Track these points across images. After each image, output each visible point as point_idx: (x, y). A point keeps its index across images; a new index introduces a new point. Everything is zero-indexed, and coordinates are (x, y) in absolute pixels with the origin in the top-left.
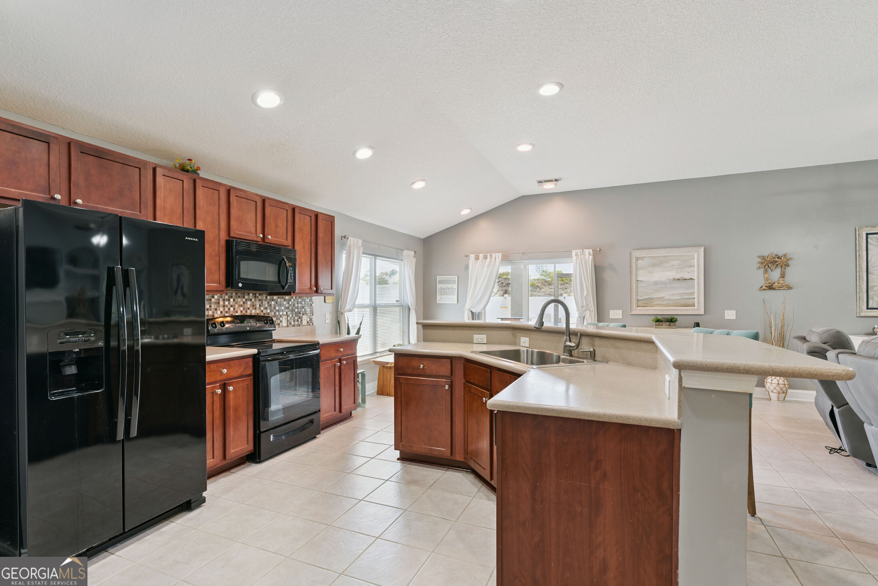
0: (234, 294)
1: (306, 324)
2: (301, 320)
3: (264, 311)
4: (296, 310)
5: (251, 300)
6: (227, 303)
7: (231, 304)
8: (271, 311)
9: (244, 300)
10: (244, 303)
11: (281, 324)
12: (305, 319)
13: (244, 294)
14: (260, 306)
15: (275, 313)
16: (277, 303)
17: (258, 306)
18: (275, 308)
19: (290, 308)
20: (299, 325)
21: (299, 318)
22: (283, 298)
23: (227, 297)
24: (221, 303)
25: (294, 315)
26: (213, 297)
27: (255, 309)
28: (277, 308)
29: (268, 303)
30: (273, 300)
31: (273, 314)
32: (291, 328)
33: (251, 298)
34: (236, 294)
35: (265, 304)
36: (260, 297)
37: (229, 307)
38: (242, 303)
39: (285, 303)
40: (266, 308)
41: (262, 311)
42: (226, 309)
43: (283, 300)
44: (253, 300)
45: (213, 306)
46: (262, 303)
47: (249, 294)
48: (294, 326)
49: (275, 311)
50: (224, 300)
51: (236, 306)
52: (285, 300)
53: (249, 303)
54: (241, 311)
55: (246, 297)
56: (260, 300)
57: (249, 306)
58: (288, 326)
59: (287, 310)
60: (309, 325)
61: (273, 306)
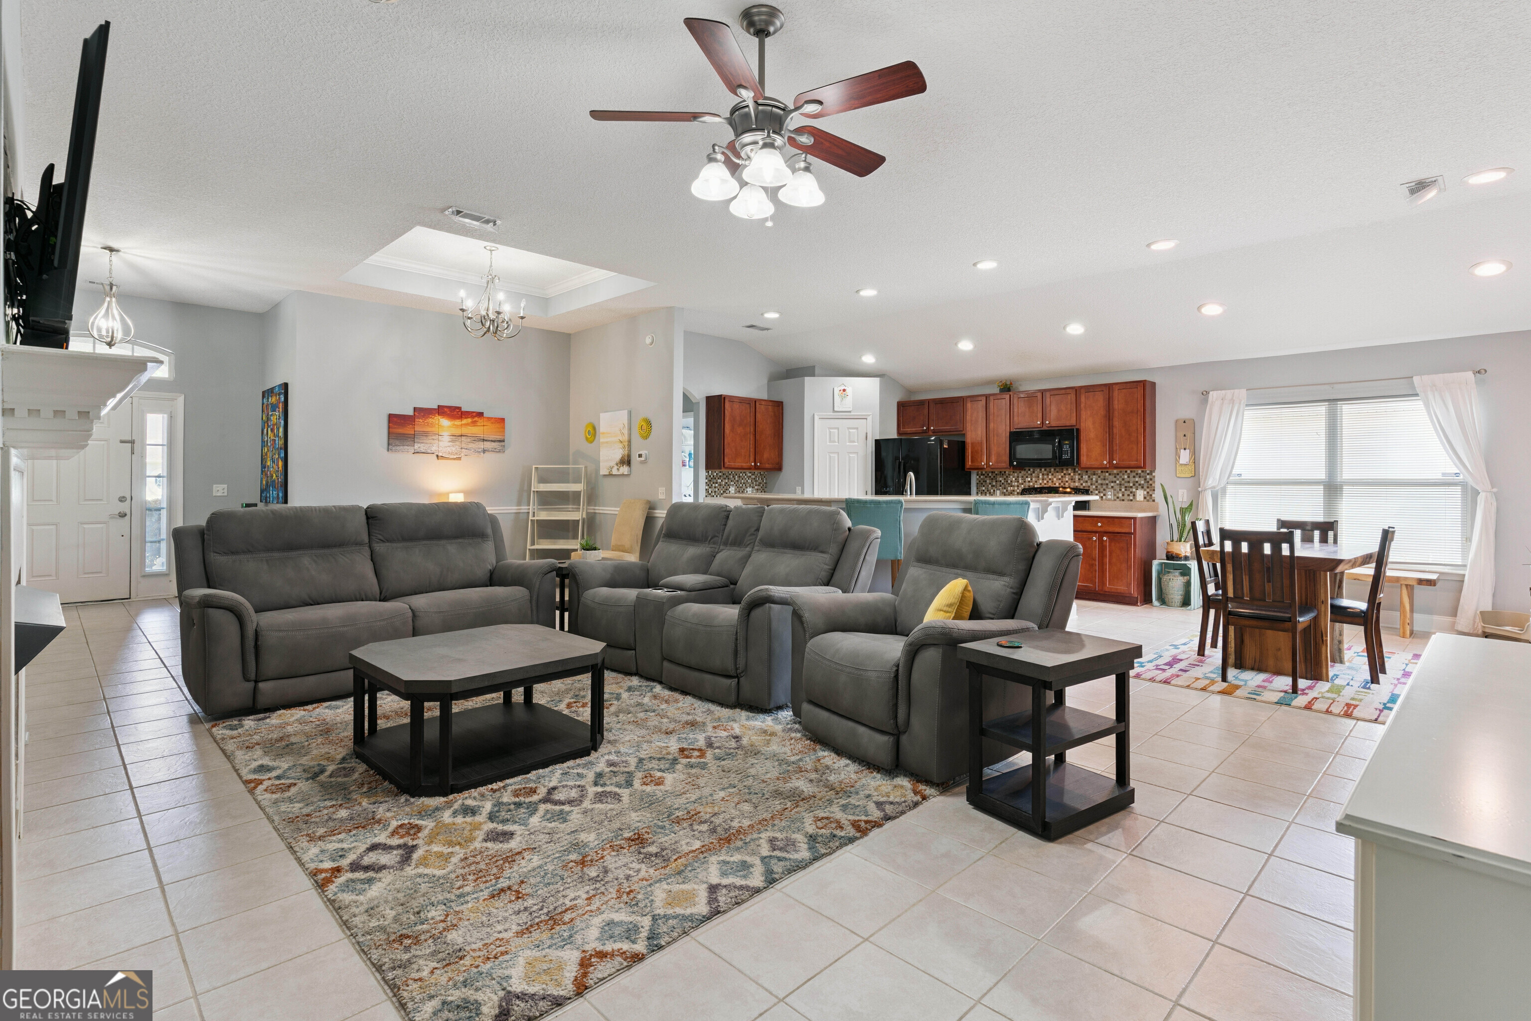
0: (1052, 470)
1: (1142, 499)
2: (1134, 495)
3: (1084, 484)
4: (1126, 485)
5: (1070, 474)
6: (1045, 477)
7: (1050, 477)
8: (1091, 484)
9: (1062, 474)
10: (1062, 477)
11: (1104, 497)
12: (1140, 494)
13: (1062, 469)
14: (1079, 479)
15: (1096, 487)
16: (1099, 477)
17: (1077, 479)
18: (1097, 482)
19: (1118, 482)
20: (1131, 500)
21: (1131, 492)
22: (1107, 472)
23: (1045, 472)
24: (1041, 477)
25: (1123, 490)
26: (1034, 472)
27: (1074, 482)
28: (1100, 482)
29: (1089, 477)
30: (1094, 474)
31: (1094, 487)
32: (1118, 502)
33: (1069, 472)
34: (1055, 470)
35: (1086, 477)
36: (1079, 472)
37: (1048, 479)
38: (1060, 477)
39: (1111, 477)
40: (1087, 482)
41: (1082, 484)
42: (1045, 482)
43: (1107, 474)
44: (1072, 474)
45: (1034, 479)
46: (1082, 477)
47: (1067, 470)
48: (1123, 500)
49: (1096, 484)
50: (1043, 475)
51: (1055, 479)
52: (1110, 474)
53: (1067, 476)
54: (1060, 484)
55: (1065, 472)
56: (1079, 474)
57: (1067, 479)
58: (1115, 500)
59: (1112, 484)
60: (1148, 501)
61: (1094, 479)
